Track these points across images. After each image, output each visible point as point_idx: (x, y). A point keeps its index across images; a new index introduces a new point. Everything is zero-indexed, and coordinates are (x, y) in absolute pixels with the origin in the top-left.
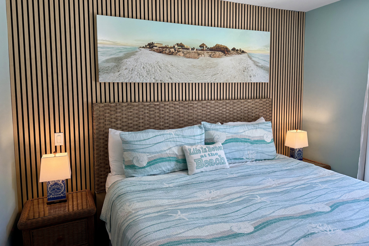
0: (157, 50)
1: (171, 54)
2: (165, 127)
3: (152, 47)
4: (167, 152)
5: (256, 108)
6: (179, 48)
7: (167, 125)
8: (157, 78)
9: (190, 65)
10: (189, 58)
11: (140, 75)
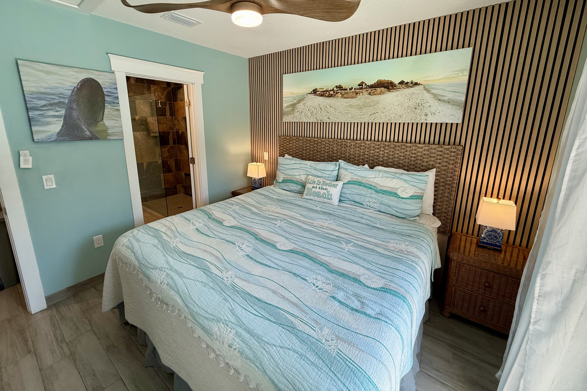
0: (319, 94)
1: (330, 96)
2: (321, 160)
3: (316, 92)
4: (297, 177)
5: (430, 157)
6: (338, 90)
7: (323, 158)
8: (318, 118)
9: (347, 105)
10: (347, 98)
11: (306, 116)
